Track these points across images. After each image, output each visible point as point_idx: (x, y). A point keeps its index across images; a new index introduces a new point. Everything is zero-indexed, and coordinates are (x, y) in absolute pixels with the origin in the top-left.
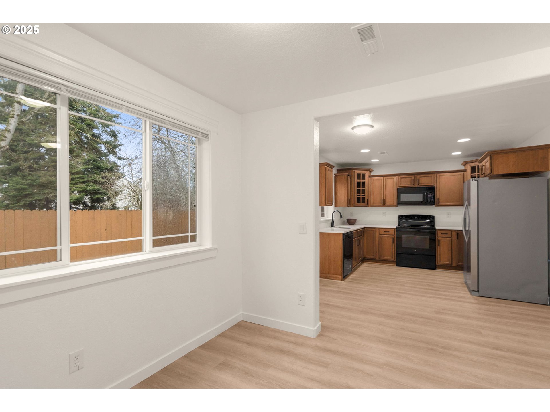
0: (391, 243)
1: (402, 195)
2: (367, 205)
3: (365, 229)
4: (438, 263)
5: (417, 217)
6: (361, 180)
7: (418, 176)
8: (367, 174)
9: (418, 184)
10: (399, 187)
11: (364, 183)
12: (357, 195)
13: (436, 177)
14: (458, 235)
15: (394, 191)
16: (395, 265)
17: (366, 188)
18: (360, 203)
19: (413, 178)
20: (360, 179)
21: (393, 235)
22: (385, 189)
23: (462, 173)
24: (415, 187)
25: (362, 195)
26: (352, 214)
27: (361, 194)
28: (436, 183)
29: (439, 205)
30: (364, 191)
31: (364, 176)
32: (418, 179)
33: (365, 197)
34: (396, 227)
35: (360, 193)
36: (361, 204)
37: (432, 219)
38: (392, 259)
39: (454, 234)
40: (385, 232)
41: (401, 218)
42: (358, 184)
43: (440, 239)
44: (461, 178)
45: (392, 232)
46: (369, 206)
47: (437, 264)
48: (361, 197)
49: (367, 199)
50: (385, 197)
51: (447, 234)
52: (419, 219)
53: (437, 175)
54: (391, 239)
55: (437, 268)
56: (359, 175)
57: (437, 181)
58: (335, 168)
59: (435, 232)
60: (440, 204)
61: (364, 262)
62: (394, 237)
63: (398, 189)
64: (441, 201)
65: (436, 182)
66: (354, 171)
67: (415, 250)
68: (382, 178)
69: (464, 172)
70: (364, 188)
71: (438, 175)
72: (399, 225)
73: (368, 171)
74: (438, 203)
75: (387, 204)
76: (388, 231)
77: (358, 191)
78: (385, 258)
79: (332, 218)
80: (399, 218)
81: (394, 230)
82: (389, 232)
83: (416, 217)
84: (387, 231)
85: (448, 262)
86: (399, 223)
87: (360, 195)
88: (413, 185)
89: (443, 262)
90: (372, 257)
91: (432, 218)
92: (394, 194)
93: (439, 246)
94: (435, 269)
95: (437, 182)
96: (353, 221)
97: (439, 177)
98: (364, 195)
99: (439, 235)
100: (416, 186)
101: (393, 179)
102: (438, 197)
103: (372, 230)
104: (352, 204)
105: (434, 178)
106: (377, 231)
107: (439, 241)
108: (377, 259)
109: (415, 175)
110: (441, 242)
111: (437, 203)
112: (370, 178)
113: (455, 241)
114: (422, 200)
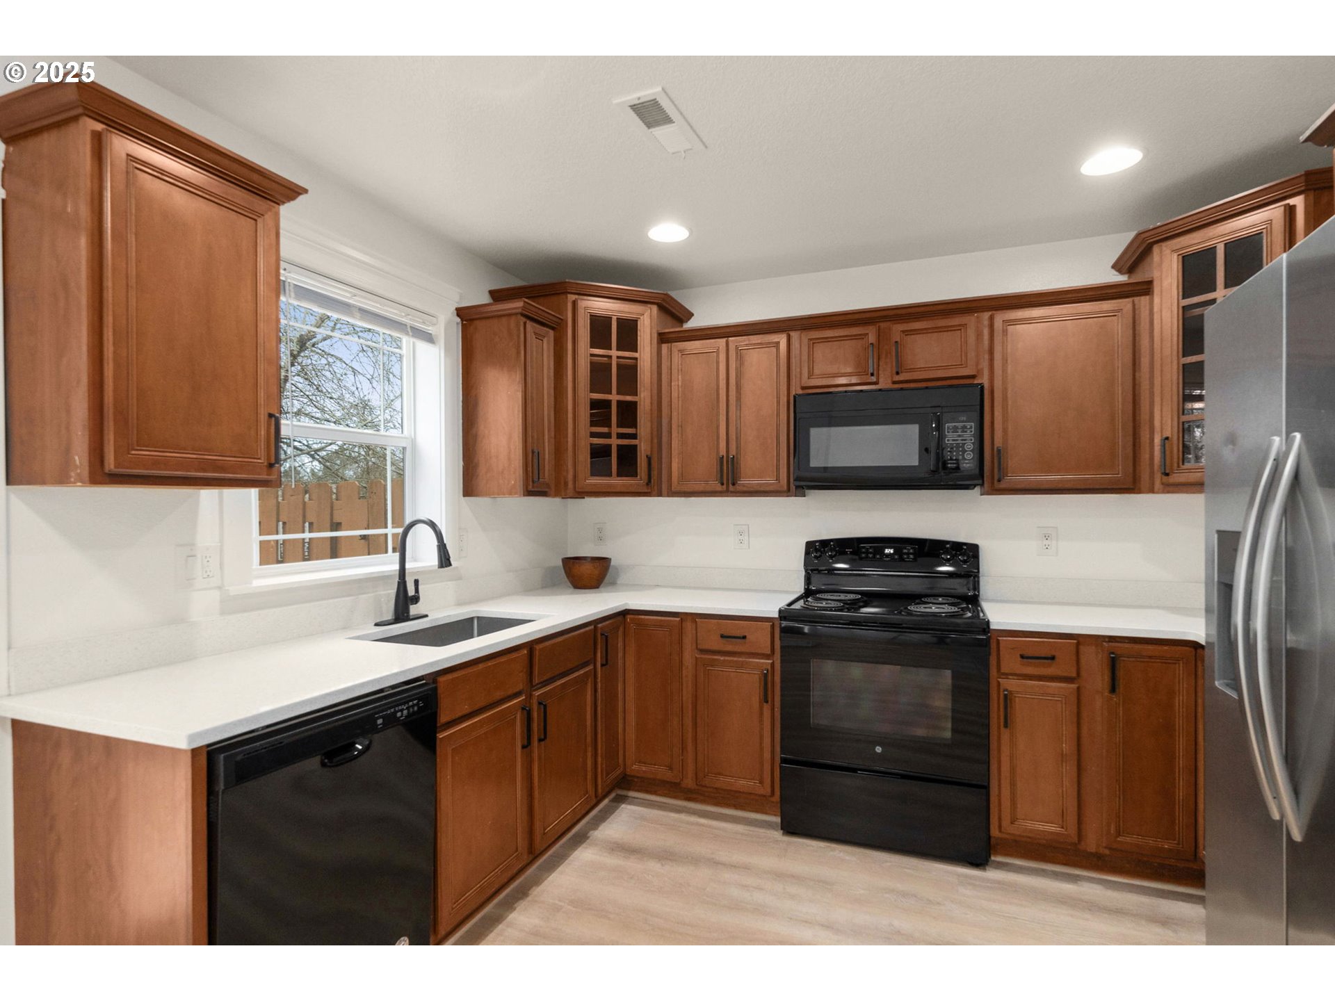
0: (755, 700)
1: (818, 435)
2: (653, 487)
3: (629, 618)
4: (1000, 827)
5: (892, 551)
6: (614, 353)
7: (898, 328)
8: (648, 321)
9: (898, 373)
10: (800, 392)
11: (629, 373)
12: (593, 435)
13: (986, 332)
14: (1113, 663)
15: (778, 415)
16: (778, 820)
17: (644, 398)
18: (610, 475)
19: (872, 338)
20: (610, 349)
21: (767, 657)
22: (739, 399)
23: (1126, 304)
24: (880, 390)
25: (620, 436)
26: (600, 530)
27: (615, 430)
28: (985, 365)
29: (1003, 485)
30: (628, 413)
31: (628, 330)
32: (896, 342)
33: (635, 447)
34: (780, 611)
35: (609, 426)
36: (616, 481)
37: (965, 562)
38: (761, 791)
39: (1094, 661)
40: (722, 636)
42: (599, 372)
43: (1010, 684)
44: (1119, 328)
45: (761, 639)
46: (660, 495)
47: (994, 832)
48: (614, 442)
49: (649, 459)
50: (738, 447)
51: (1053, 658)
52: (902, 559)
53: (991, 319)
54: (757, 676)
55: (996, 854)
56: (600, 327)
57: (991, 351)
59: (985, 644)
60: (1012, 479)
61: (632, 794)
62: (773, 665)
63: (795, 397)
64: (1012, 462)
65: (987, 356)
66: (574, 303)
67: (879, 749)
68: (722, 342)
69: (1136, 299)
70: (629, 398)
71: (1000, 318)
72: (808, 593)
73: (655, 308)
74: (996, 477)
75: (744, 482)
76: (742, 635)
77: (600, 410)
78: (724, 782)
80: (807, 553)
81: (773, 627)
82: (744, 637)
83: (887, 551)
84: (733, 633)
85: (1052, 828)
86: (808, 580)
87: (608, 436)
88: (874, 379)
89: (1030, 825)
90: (661, 772)
91: (967, 555)
92: (778, 426)
93: (1006, 726)
94: (979, 861)
95: (991, 360)
97: (1005, 332)
98: (634, 436)
99: (1010, 662)
100: (884, 383)
101: (774, 350)
102: (998, 442)
103: (661, 625)
104: (566, 484)
105: (979, 336)
106: (689, 626)
107: (1008, 699)
108: (689, 782)
109: (883, 325)
110: (1018, 703)
111: (993, 478)
112: (665, 347)
113: (1099, 702)
114: (919, 462)
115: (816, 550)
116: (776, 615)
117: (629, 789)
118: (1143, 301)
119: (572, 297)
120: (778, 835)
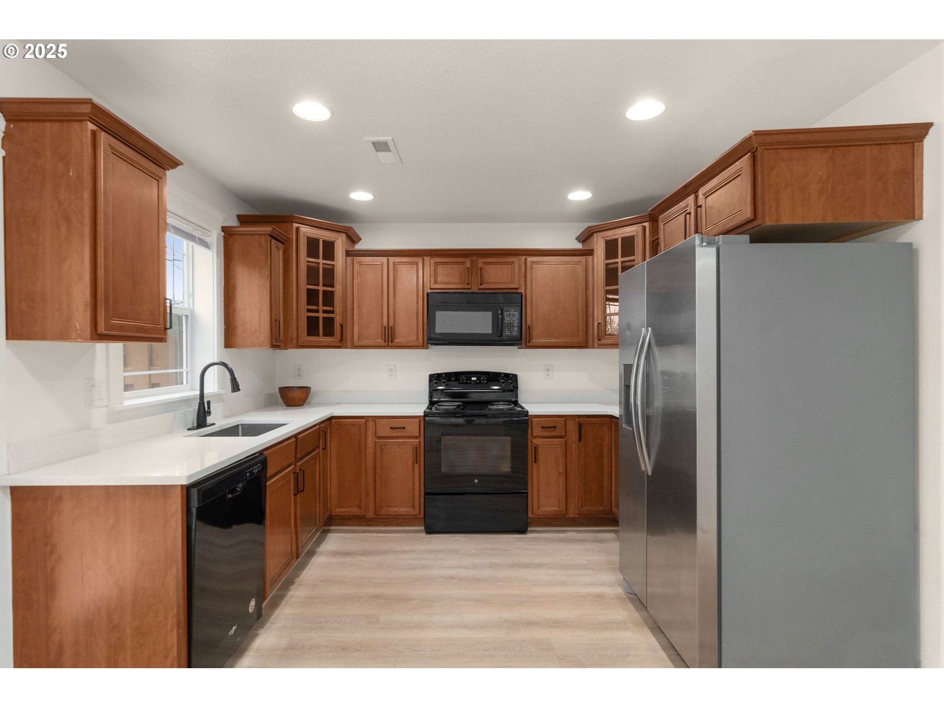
0: (410, 463)
1: (440, 315)
2: (341, 344)
3: (333, 421)
4: (533, 511)
5: (475, 379)
6: (321, 261)
7: (481, 260)
8: (340, 244)
9: (481, 284)
10: (430, 291)
11: (330, 273)
12: (309, 311)
13: (523, 266)
14: (580, 427)
15: (418, 303)
16: (423, 528)
17: (338, 289)
18: (318, 335)
19: (468, 265)
20: (318, 258)
21: (416, 438)
22: (394, 293)
23: (583, 259)
24: (473, 293)
25: (324, 312)
26: (299, 370)
27: (321, 308)
28: (523, 283)
29: (531, 344)
30: (329, 298)
31: (329, 247)
32: (481, 268)
33: (333, 318)
34: (425, 412)
35: (318, 305)
36: (322, 339)
38: (413, 512)
39: (572, 427)
40: (391, 428)
41: (436, 383)
42: (312, 272)
43: (537, 441)
44: (580, 269)
45: (413, 429)
46: (346, 348)
47: (530, 515)
48: (321, 315)
49: (341, 326)
50: (394, 321)
51: (555, 427)
52: (480, 383)
53: (526, 260)
54: (411, 450)
55: (530, 527)
56: (312, 243)
57: (526, 277)
58: (179, 167)
59: (526, 422)
60: (535, 341)
61: (332, 528)
62: (420, 442)
63: (428, 294)
64: (535, 332)
65: (523, 279)
66: (297, 229)
67: (476, 481)
68: (384, 259)
69: (587, 257)
70: (329, 289)
71: (530, 259)
72: (432, 403)
73: (344, 235)
74: (528, 340)
75: (398, 340)
76: (402, 427)
77: (312, 296)
78: (393, 510)
79: (198, 392)
80: (430, 381)
81: (420, 420)
82: (404, 428)
83: (473, 379)
84: (397, 426)
85: (555, 508)
86: (431, 396)
87: (317, 311)
88: (469, 287)
89: (545, 509)
90: (355, 511)
91: (509, 382)
92: (417, 309)
93: (535, 462)
94: (523, 531)
95: (526, 281)
96: (297, 394)
97: (532, 267)
98: (332, 312)
99: (537, 431)
100: (474, 289)
101: (415, 266)
102: (529, 323)
103: (353, 425)
104: (291, 340)
105: (520, 268)
106: (371, 425)
107: (536, 449)
108: (371, 514)
109: (474, 258)
110: (540, 451)
111: (526, 339)
112: (349, 258)
113: (574, 446)
114: (492, 331)
115: (436, 379)
116: (423, 414)
117: (330, 525)
118: (590, 258)
119: (296, 225)
120: (424, 535)
